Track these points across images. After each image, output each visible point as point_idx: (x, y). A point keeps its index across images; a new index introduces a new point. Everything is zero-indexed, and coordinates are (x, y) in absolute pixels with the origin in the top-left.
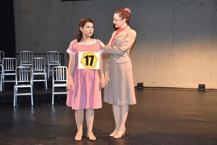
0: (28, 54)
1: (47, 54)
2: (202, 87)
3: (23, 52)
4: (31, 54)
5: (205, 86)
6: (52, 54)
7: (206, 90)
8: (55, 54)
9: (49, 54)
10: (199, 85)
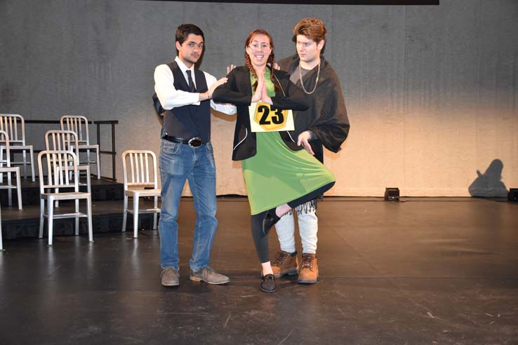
0: (13, 121)
1: (59, 122)
2: (392, 194)
4: (19, 121)
5: (399, 191)
6: (76, 123)
7: (401, 199)
8: (78, 122)
9: (65, 122)
10: (387, 189)
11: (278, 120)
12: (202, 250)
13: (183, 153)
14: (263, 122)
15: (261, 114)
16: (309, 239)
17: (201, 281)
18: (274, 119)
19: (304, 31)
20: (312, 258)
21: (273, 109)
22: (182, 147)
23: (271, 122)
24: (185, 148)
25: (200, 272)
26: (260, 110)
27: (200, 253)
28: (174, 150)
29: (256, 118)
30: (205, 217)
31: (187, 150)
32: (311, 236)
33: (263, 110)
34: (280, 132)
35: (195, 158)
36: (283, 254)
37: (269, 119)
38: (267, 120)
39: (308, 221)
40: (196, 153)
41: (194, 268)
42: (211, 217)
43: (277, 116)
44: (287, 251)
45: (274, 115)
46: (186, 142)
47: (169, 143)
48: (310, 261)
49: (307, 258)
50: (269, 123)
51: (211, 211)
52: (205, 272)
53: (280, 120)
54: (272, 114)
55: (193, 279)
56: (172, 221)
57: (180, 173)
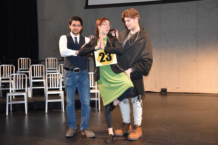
0: (53, 61)
3: (48, 59)
11: (109, 59)
12: (84, 120)
13: (71, 75)
14: (102, 61)
15: (101, 57)
16: (137, 117)
17: (85, 135)
18: (107, 59)
19: (126, 15)
20: (137, 127)
21: (106, 54)
22: (71, 72)
23: (106, 60)
24: (72, 73)
25: (84, 130)
26: (100, 55)
27: (83, 121)
28: (67, 74)
29: (98, 60)
30: (84, 105)
31: (73, 74)
32: (138, 116)
33: (102, 55)
34: (111, 65)
35: (77, 77)
36: (124, 124)
37: (105, 59)
38: (104, 60)
39: (137, 109)
40: (78, 75)
41: (82, 129)
42: (87, 105)
43: (109, 57)
44: (127, 122)
45: (107, 57)
46: (72, 70)
47: (66, 71)
48: (136, 129)
49: (135, 127)
50: (104, 61)
51: (86, 102)
52: (86, 130)
53: (110, 59)
54: (106, 56)
55: (82, 133)
56: (71, 106)
57: (70, 84)
